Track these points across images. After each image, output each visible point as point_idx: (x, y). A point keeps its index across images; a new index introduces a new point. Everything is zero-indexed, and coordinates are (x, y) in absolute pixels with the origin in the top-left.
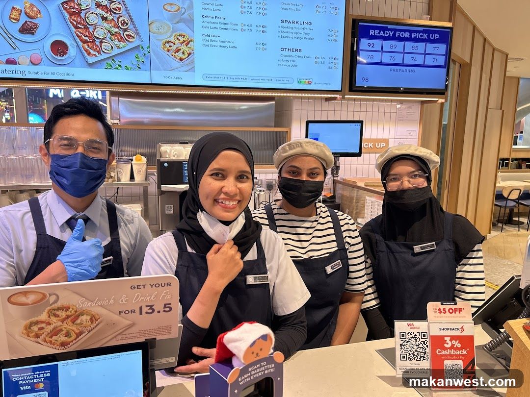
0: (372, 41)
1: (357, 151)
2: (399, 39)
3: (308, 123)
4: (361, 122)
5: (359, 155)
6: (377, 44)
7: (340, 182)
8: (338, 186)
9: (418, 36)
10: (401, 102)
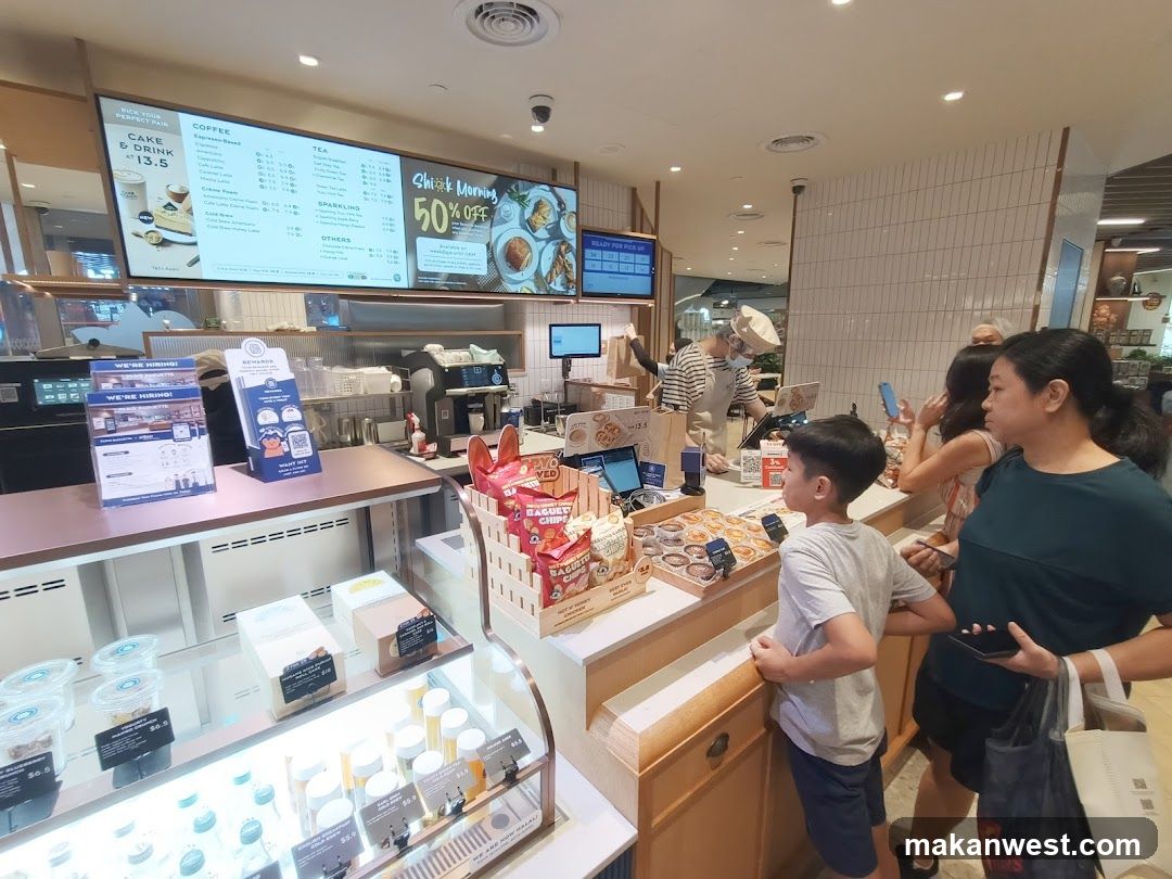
0: (594, 251)
1: (597, 352)
2: (614, 250)
3: (551, 326)
4: (599, 325)
5: (598, 355)
6: (599, 252)
7: (571, 383)
8: (570, 386)
9: (629, 247)
10: (615, 305)
